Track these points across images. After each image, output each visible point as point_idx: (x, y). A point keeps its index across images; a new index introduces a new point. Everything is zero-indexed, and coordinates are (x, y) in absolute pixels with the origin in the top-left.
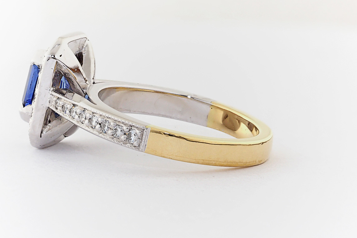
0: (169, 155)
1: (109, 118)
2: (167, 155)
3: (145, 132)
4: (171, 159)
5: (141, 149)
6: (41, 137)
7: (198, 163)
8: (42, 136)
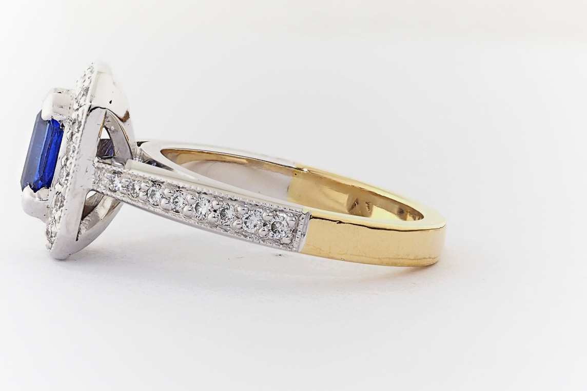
0: (342, 254)
1: (235, 200)
2: (338, 254)
3: (302, 219)
4: (344, 260)
5: (296, 248)
6: (77, 240)
7: (382, 264)
8: (79, 238)
